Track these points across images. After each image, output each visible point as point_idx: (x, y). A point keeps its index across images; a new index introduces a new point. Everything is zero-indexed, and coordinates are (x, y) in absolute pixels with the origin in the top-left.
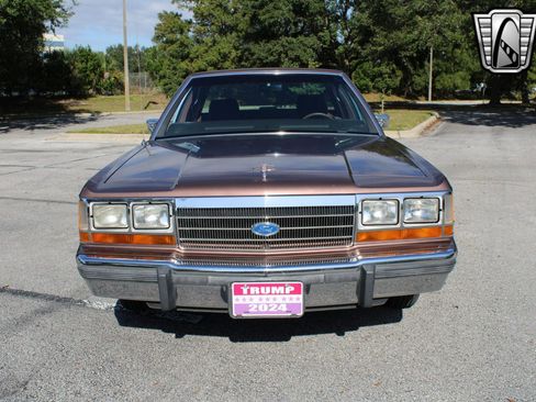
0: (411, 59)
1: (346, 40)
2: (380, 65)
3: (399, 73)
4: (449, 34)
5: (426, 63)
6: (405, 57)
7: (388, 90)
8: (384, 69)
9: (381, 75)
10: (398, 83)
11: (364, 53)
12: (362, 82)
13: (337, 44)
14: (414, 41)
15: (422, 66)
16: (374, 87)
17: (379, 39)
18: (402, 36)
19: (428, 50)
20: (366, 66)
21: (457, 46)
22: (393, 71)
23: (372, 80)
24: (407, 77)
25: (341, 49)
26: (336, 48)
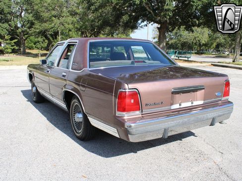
0: (51, 35)
1: (22, 26)
2: (38, 38)
3: (46, 41)
4: (66, 25)
5: (58, 37)
6: (49, 34)
7: (41, 48)
8: (40, 39)
9: (39, 42)
10: (46, 46)
11: (30, 32)
12: (30, 45)
13: (18, 28)
14: (52, 28)
15: (56, 38)
16: (36, 47)
17: (37, 26)
18: (47, 25)
19: (58, 32)
20: (32, 38)
21: (70, 30)
22: (44, 40)
23: (35, 44)
24: (50, 43)
25: (20, 30)
26: (17, 29)
